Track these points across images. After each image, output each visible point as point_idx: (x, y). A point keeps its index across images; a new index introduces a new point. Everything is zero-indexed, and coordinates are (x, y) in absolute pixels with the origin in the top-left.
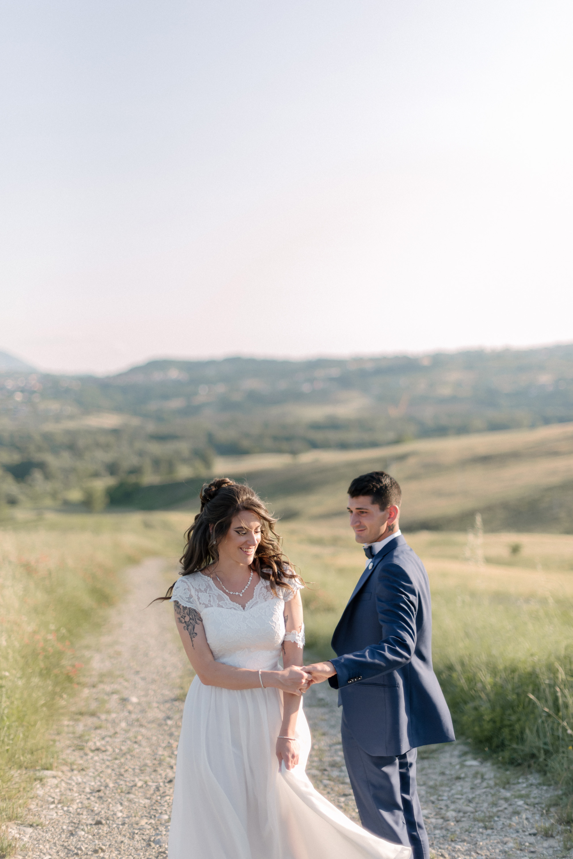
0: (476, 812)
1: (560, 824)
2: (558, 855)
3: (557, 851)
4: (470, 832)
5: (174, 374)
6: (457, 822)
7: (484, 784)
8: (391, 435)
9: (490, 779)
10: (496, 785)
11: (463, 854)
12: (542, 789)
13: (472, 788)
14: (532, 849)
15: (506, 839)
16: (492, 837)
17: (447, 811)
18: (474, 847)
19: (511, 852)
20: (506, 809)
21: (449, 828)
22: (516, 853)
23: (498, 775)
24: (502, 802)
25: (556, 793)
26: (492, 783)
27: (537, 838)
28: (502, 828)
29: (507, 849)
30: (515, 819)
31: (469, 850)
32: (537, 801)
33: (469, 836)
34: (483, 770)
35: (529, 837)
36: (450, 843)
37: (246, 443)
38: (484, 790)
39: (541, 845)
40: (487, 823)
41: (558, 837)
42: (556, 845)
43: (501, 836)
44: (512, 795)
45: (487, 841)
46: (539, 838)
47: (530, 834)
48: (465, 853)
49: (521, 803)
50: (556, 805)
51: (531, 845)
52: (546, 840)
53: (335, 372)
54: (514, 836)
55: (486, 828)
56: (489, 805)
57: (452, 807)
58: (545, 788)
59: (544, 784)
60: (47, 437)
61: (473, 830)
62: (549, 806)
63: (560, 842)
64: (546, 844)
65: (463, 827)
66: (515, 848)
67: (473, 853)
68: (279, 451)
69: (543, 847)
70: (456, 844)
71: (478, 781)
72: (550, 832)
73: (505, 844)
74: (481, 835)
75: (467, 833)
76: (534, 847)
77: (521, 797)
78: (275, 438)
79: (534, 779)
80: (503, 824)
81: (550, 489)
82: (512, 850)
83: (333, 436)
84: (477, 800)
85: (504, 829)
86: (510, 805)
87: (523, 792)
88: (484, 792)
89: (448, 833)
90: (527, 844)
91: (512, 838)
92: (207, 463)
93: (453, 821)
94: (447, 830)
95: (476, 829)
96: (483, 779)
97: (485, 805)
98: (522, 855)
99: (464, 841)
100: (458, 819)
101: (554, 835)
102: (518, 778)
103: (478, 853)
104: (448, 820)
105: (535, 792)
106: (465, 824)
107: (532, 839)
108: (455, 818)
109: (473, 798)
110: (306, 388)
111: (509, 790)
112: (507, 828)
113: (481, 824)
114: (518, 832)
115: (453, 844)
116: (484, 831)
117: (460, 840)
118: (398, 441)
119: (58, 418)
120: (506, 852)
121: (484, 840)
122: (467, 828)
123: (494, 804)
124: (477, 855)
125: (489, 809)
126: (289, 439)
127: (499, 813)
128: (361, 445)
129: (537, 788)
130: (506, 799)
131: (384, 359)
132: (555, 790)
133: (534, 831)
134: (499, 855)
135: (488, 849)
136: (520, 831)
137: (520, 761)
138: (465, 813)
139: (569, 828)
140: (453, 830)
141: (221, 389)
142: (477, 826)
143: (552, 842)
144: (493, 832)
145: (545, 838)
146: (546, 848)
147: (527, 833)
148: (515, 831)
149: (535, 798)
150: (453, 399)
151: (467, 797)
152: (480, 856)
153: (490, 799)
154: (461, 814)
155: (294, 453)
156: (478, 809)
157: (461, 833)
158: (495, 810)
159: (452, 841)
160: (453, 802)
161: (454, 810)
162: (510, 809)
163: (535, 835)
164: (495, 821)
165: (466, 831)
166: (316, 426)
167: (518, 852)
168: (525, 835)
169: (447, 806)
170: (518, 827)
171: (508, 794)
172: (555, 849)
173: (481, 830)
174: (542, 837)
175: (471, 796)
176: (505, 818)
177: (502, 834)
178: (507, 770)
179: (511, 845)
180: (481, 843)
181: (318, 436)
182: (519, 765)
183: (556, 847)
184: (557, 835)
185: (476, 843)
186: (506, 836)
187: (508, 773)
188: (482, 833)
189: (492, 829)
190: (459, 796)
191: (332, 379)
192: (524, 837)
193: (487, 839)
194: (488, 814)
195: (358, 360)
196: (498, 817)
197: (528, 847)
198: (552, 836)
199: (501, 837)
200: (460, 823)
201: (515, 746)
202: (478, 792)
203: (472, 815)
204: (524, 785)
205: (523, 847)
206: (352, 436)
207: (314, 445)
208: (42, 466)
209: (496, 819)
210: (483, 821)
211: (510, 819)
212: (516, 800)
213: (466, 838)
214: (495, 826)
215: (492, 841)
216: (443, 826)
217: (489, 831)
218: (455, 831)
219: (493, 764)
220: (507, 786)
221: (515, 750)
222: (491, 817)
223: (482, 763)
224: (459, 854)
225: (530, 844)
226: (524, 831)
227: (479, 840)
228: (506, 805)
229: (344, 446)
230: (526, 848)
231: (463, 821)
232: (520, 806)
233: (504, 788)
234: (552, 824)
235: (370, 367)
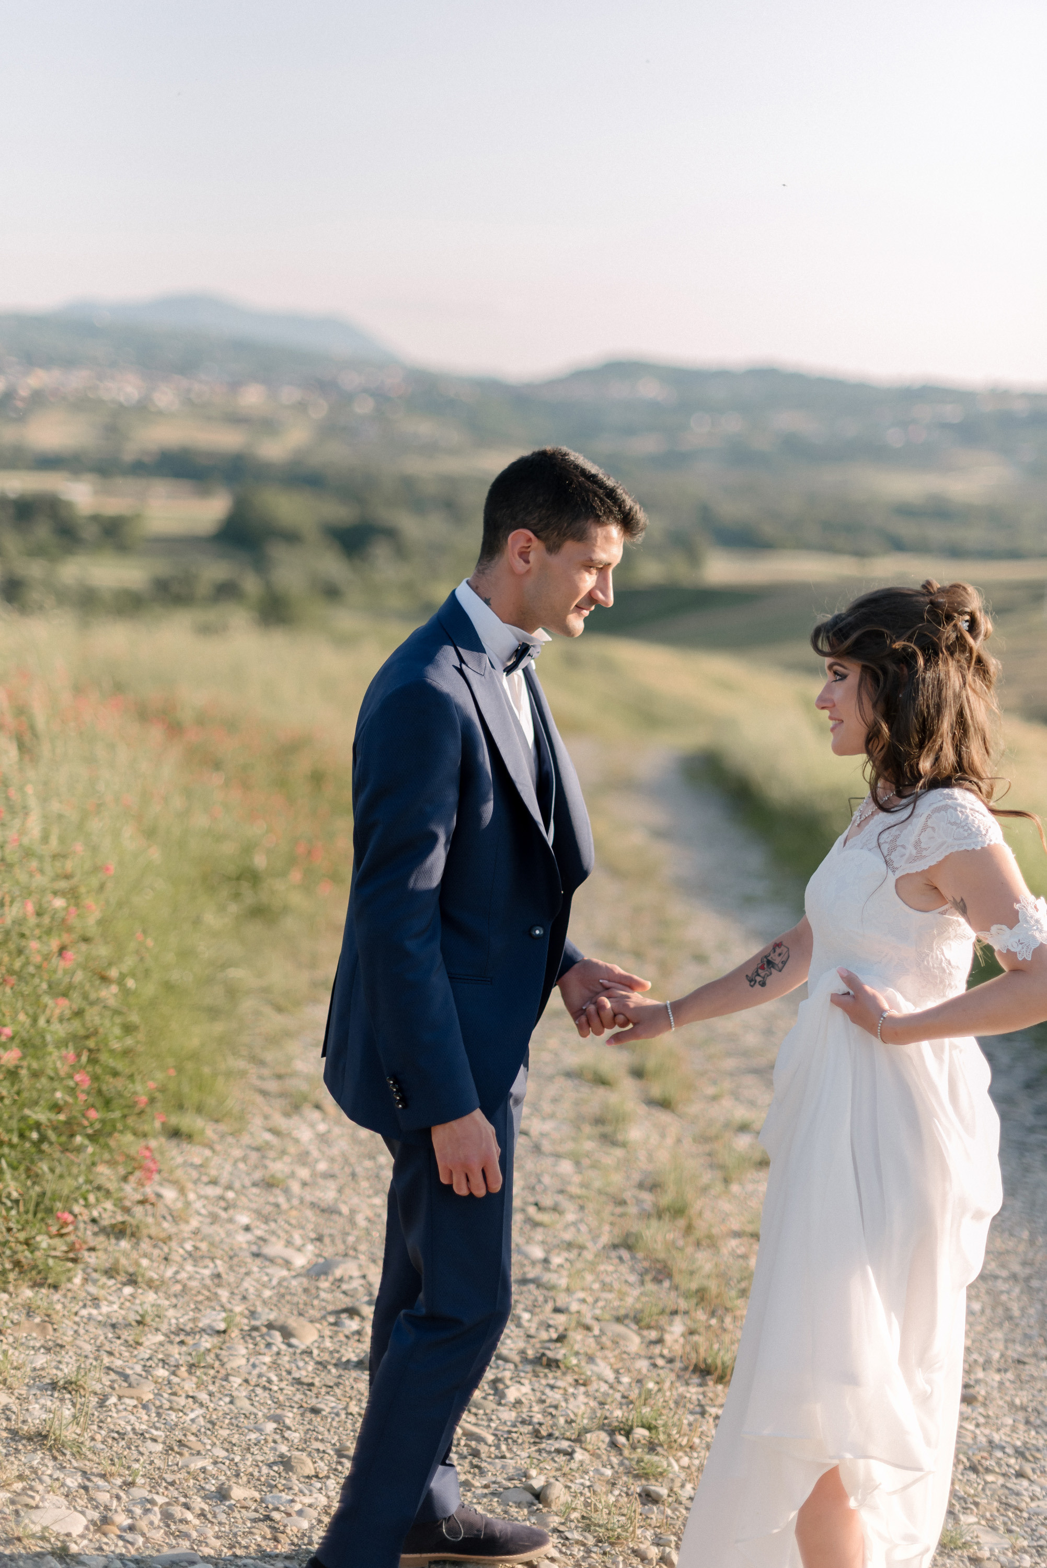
5: (650, 390)
37: (768, 530)
53: (952, 412)
60: (408, 484)
68: (831, 549)
78: (827, 526)
83: (937, 533)
92: (693, 557)
110: (894, 437)
119: (430, 449)
126: (851, 529)
128: (988, 554)
141: (732, 425)
155: (858, 556)
166: (906, 511)
181: (907, 530)
191: (945, 426)
195: (1000, 394)
206: (974, 535)
207: (898, 545)
208: (391, 534)
229: (955, 552)
235: (1020, 407)
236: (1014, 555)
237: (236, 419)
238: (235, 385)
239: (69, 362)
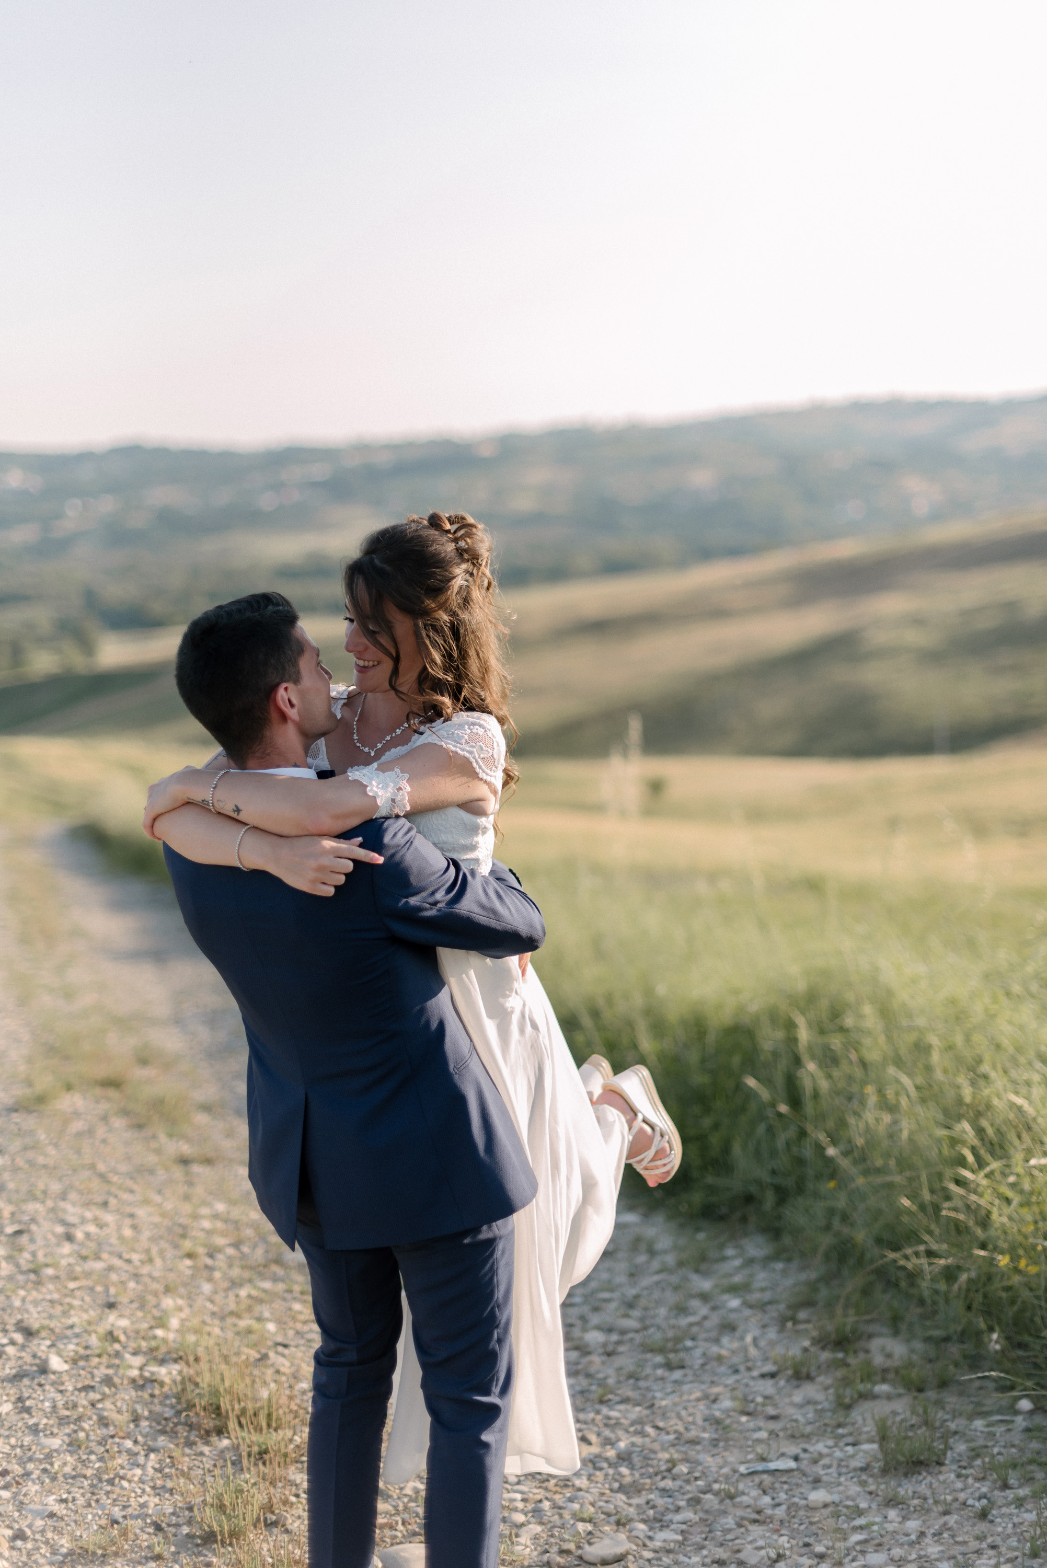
0: (645, 1328)
1: (823, 1348)
2: (827, 1421)
3: (823, 1410)
4: (637, 1379)
6: (609, 1354)
7: (656, 1265)
9: (665, 1252)
10: (681, 1264)
11: (628, 1432)
12: (774, 1270)
13: (632, 1275)
14: (771, 1411)
15: (716, 1390)
16: (686, 1388)
17: (585, 1330)
18: (646, 1412)
19: (728, 1421)
20: (705, 1318)
21: (592, 1370)
22: (739, 1422)
23: (682, 1241)
24: (695, 1303)
25: (803, 1277)
26: (670, 1259)
27: (777, 1383)
28: (703, 1365)
29: (718, 1414)
30: (728, 1343)
31: (640, 1421)
32: (767, 1296)
33: (636, 1388)
34: (650, 1231)
35: (761, 1382)
36: (598, 1406)
38: (656, 1278)
39: (787, 1400)
40: (672, 1356)
41: (821, 1379)
42: (820, 1397)
43: (703, 1383)
44: (716, 1286)
45: (675, 1398)
46: (782, 1383)
47: (763, 1376)
48: (632, 1429)
49: (735, 1303)
50: (809, 1303)
51: (768, 1401)
52: (798, 1387)
54: (730, 1381)
55: (669, 1366)
56: (671, 1309)
57: (595, 1319)
58: (779, 1266)
59: (775, 1257)
61: (644, 1374)
62: (796, 1307)
63: (826, 1389)
64: (798, 1397)
65: (621, 1369)
66: (734, 1410)
67: (649, 1430)
69: (793, 1405)
70: (611, 1409)
71: (641, 1259)
72: (804, 1370)
73: (715, 1401)
74: (660, 1382)
75: (632, 1381)
76: (775, 1405)
77: (733, 1290)
79: (756, 1247)
80: (704, 1354)
81: (714, 678)
82: (729, 1416)
83: (320, 590)
84: (643, 1302)
85: (707, 1367)
86: (714, 1309)
87: (737, 1279)
88: (657, 1283)
89: (591, 1385)
90: (759, 1399)
91: (726, 1386)
93: (600, 1355)
94: (588, 1376)
95: (648, 1370)
96: (652, 1252)
97: (663, 1311)
98: (751, 1425)
99: (625, 1401)
100: (610, 1348)
101: (813, 1374)
102: (722, 1247)
103: (657, 1428)
104: (589, 1353)
105: (761, 1278)
106: (626, 1361)
107: (768, 1387)
108: (605, 1345)
109: (637, 1297)
111: (705, 1274)
112: (715, 1364)
113: (659, 1359)
114: (736, 1371)
115: (605, 1410)
116: (667, 1374)
117: (617, 1399)
120: (718, 1422)
121: (668, 1394)
122: (632, 1368)
123: (681, 1310)
124: (658, 1432)
125: (673, 1322)
127: (695, 1329)
129: (764, 1267)
130: (704, 1297)
132: (802, 1269)
133: (769, 1368)
134: (704, 1430)
135: (679, 1417)
136: (742, 1368)
137: (724, 1210)
138: (623, 1332)
139: (840, 1355)
140: (601, 1376)
142: (650, 1364)
143: (810, 1390)
144: (685, 1375)
145: (795, 1383)
146: (801, 1406)
147: (755, 1373)
148: (730, 1371)
149: (763, 1290)
151: (624, 1295)
152: (663, 1433)
153: (672, 1298)
154: (614, 1337)
156: (648, 1322)
157: (619, 1382)
158: (684, 1321)
159: (602, 1402)
160: (596, 1309)
161: (598, 1328)
162: (715, 1320)
163: (773, 1375)
164: (687, 1350)
165: (631, 1376)
167: (744, 1419)
168: (753, 1378)
169: (583, 1318)
170: (736, 1360)
171: (706, 1285)
172: (819, 1407)
173: (660, 1372)
174: (788, 1381)
175: (631, 1292)
176: (706, 1340)
177: (706, 1377)
178: (698, 1229)
179: (727, 1404)
180: (664, 1403)
182: (722, 1218)
183: (820, 1403)
184: (819, 1375)
185: (653, 1405)
186: (712, 1382)
187: (701, 1236)
188: (662, 1379)
189: (683, 1367)
190: (606, 1295)
192: (752, 1383)
193: (674, 1392)
194: (670, 1334)
196: (693, 1339)
197: (763, 1405)
198: (809, 1378)
199: (703, 1387)
200: (612, 1358)
201: (710, 1179)
202: (647, 1281)
203: (638, 1338)
204: (737, 1262)
205: (752, 1405)
209: (689, 1343)
210: (661, 1350)
211: (717, 1341)
212: (726, 1297)
213: (630, 1393)
214: (688, 1362)
215: (685, 1397)
216: (580, 1367)
217: (677, 1375)
218: (606, 1378)
219: (670, 1218)
220: (703, 1267)
221: (712, 1189)
222: (678, 1340)
223: (646, 1215)
224: (620, 1433)
225: (766, 1397)
226: (749, 1369)
227: (658, 1395)
228: (704, 1311)
230: (759, 1408)
231: (622, 1353)
232: (732, 1310)
233: (697, 1271)
234: (806, 1350)
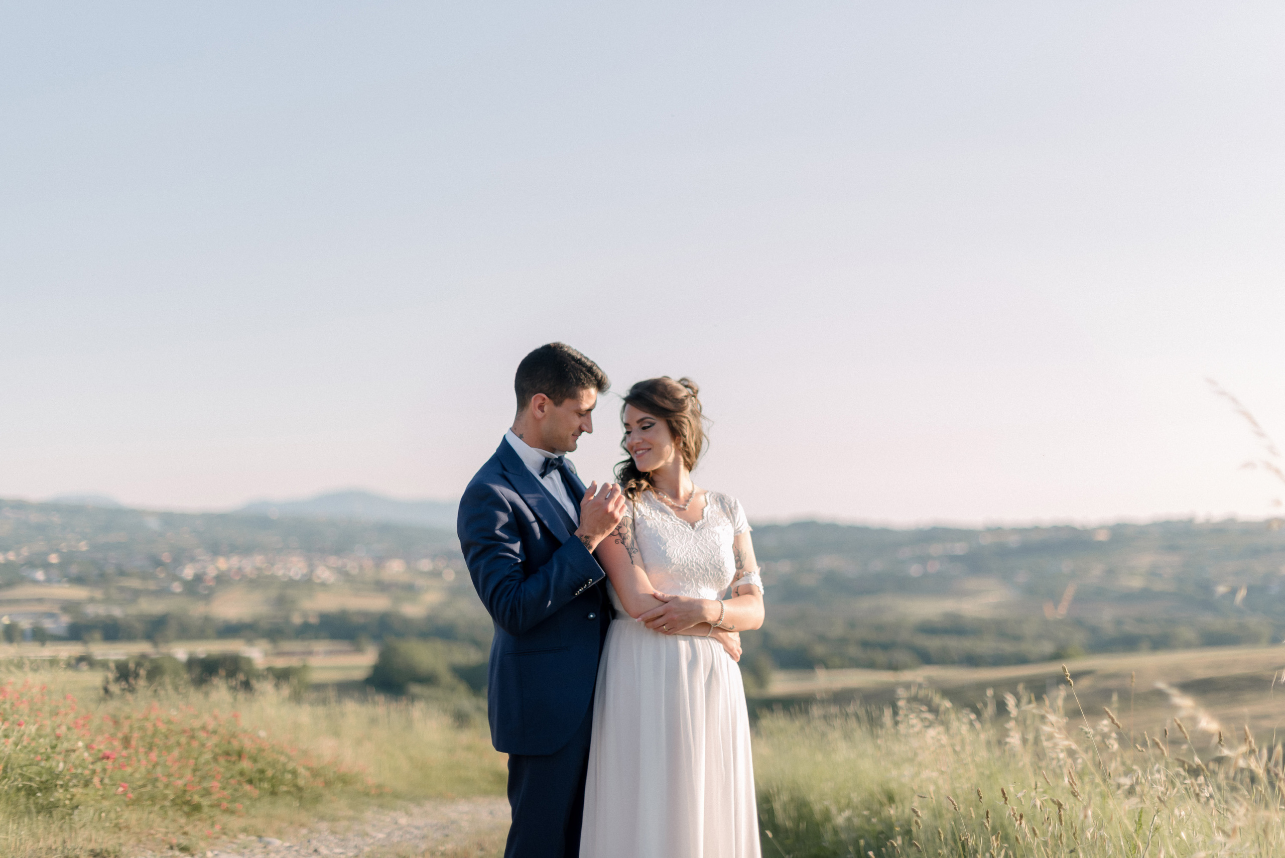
8: (1048, 647)
37: (819, 650)
53: (960, 548)
68: (871, 665)
78: (866, 644)
83: (955, 645)
92: (759, 679)
110: (915, 570)
118: (1057, 656)
126: (886, 647)
128: (999, 661)
131: (1036, 529)
141: (783, 567)
150: (1145, 595)
155: (893, 667)
166: (929, 629)
181: (933, 644)
191: (954, 559)
195: (996, 531)
206: (986, 646)
207: (926, 658)
229: (972, 661)
235: (1013, 541)
236: (1021, 660)
237: (382, 587)
238: (380, 561)
239: (246, 550)
